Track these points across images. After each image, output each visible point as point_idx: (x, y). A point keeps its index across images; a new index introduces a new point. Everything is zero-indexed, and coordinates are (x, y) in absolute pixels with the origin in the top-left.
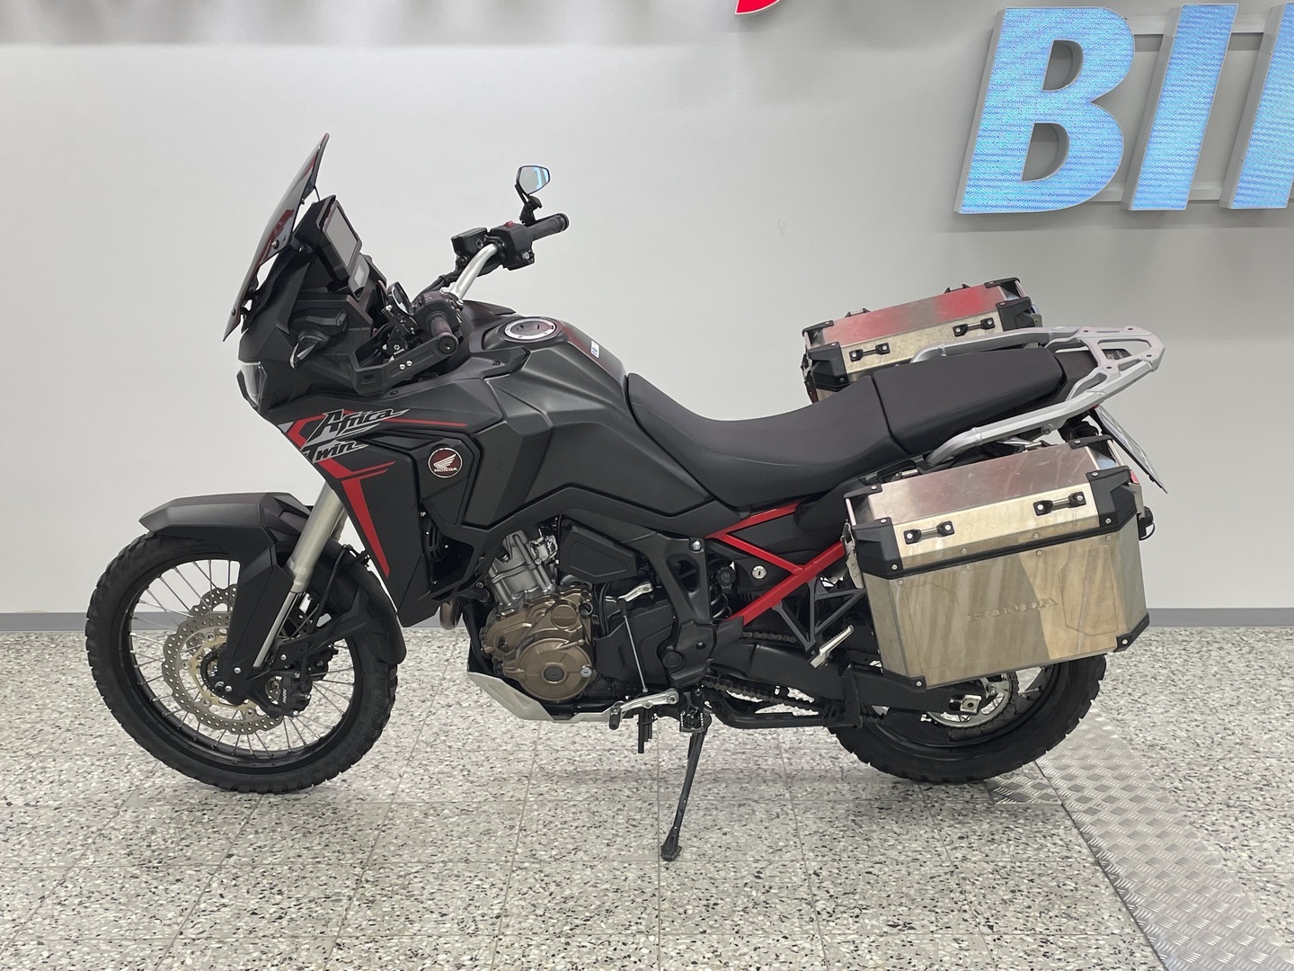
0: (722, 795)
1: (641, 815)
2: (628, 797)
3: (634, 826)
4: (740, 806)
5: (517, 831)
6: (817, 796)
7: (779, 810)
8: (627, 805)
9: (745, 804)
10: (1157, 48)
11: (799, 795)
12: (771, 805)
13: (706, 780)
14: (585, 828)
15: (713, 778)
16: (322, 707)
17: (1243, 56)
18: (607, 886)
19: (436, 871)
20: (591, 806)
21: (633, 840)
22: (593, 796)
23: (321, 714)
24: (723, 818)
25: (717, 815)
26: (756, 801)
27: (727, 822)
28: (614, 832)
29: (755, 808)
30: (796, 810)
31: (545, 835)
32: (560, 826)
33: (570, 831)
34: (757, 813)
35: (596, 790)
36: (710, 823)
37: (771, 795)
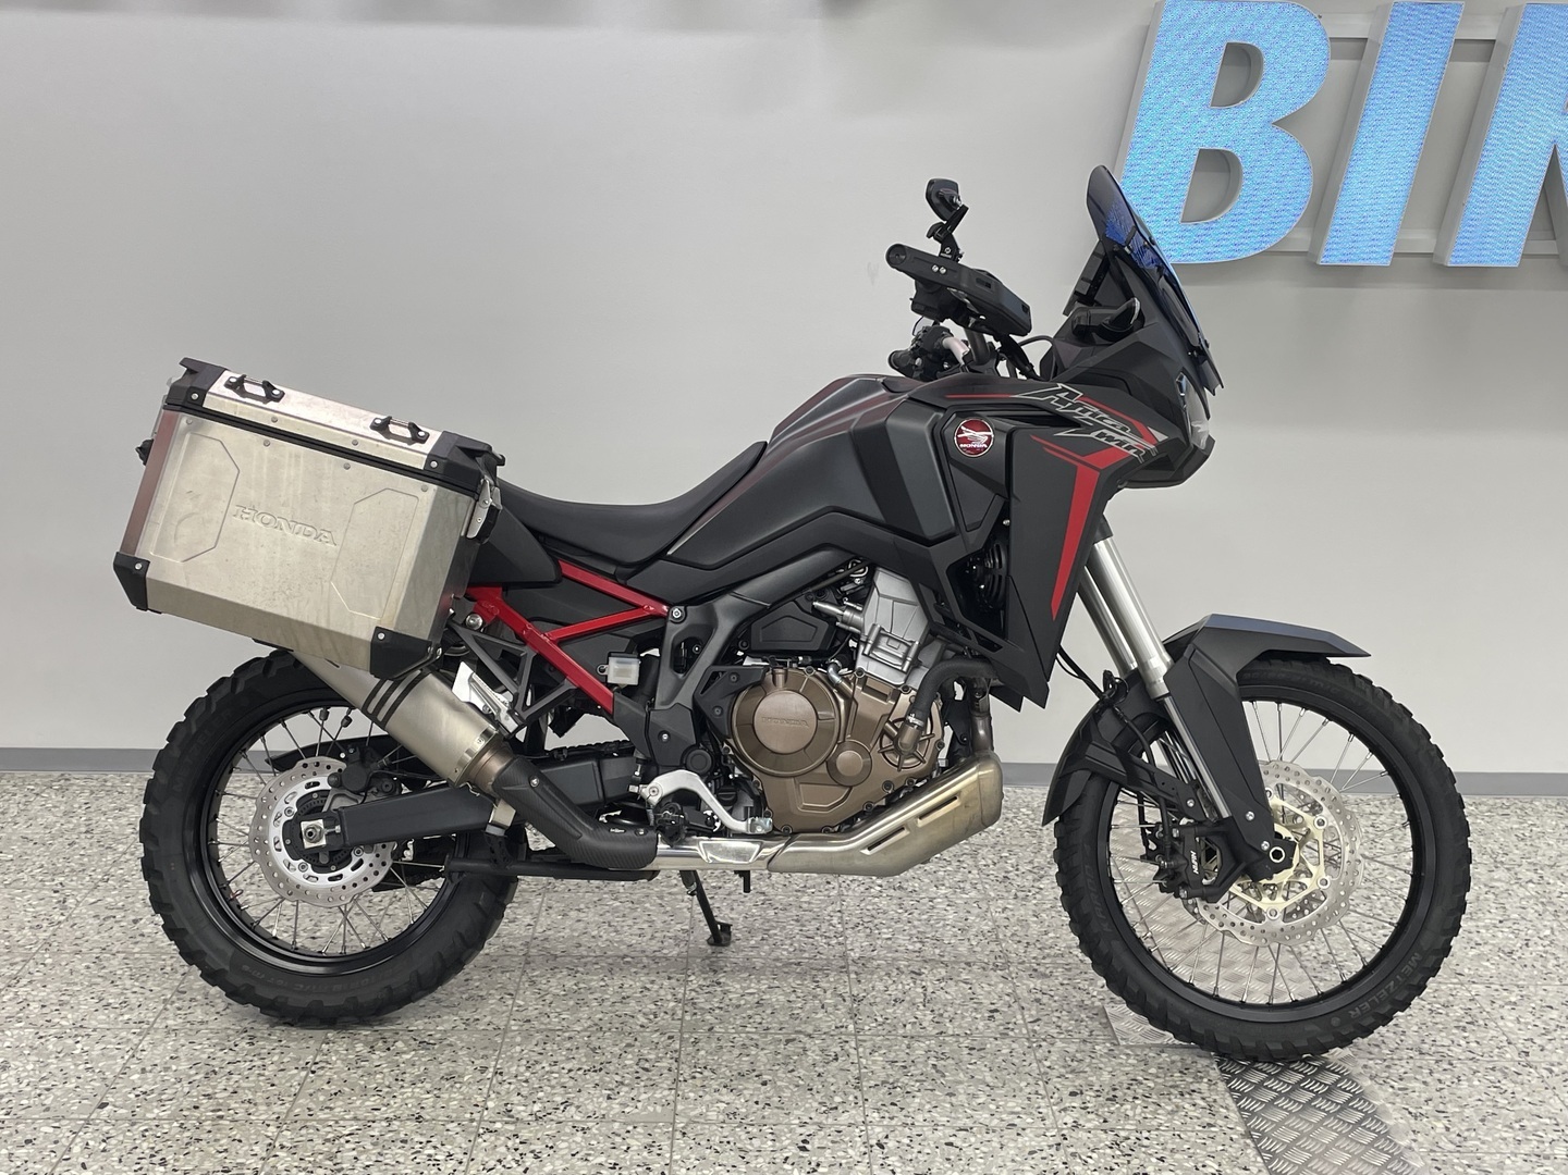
0: (765, 1025)
1: (657, 1054)
2: (642, 1026)
3: (647, 1070)
4: (788, 1041)
5: (490, 1076)
6: (890, 1029)
7: (838, 1049)
8: (639, 1039)
9: (794, 1040)
10: (1359, 55)
11: (867, 1028)
12: (829, 1042)
13: (747, 1002)
14: (581, 1072)
15: (756, 1000)
16: (254, 887)
17: (1469, 69)
18: (602, 1159)
19: (376, 1133)
20: (592, 1038)
21: (642, 1090)
22: (596, 1025)
23: (251, 897)
24: (765, 1060)
25: (757, 1055)
26: (810, 1036)
27: (768, 1067)
28: (618, 1078)
29: (808, 1046)
30: (861, 1050)
31: (526, 1081)
32: (547, 1069)
33: (561, 1077)
34: (809, 1053)
35: (600, 1016)
36: (746, 1067)
37: (829, 1027)
